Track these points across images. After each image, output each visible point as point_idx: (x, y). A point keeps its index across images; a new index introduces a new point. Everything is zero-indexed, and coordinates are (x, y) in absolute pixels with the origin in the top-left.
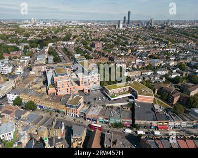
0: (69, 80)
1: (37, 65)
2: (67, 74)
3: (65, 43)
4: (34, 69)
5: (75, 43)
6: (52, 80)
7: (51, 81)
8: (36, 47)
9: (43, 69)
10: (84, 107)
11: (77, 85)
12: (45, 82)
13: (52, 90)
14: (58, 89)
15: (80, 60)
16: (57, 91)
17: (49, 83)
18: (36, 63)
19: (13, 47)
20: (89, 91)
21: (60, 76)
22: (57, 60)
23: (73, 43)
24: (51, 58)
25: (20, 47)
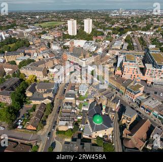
0: (136, 68)
1: (113, 49)
2: (135, 62)
3: (144, 33)
4: (110, 51)
5: (154, 34)
6: (122, 63)
7: (120, 65)
8: (117, 34)
9: (117, 53)
10: (142, 95)
11: (141, 74)
12: (115, 64)
13: (119, 72)
14: (124, 73)
15: (153, 52)
16: (122, 74)
17: (118, 65)
18: (113, 47)
19: (101, 32)
20: (152, 83)
21: (128, 62)
22: (130, 48)
23: (152, 33)
24: (126, 45)
25: (105, 33)
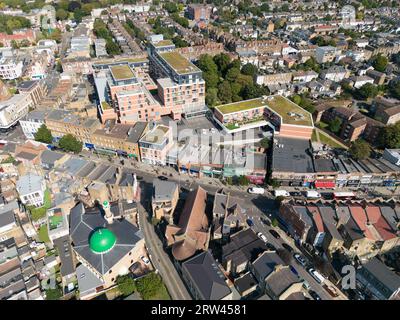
0: (142, 93)
1: (73, 61)
2: (136, 81)
3: (129, 8)
4: (67, 68)
5: (152, 9)
6: (108, 92)
7: (106, 95)
8: (66, 19)
9: (87, 69)
10: (173, 147)
11: (158, 103)
12: (94, 97)
13: (109, 113)
14: (122, 112)
15: (162, 49)
16: (119, 116)
17: (102, 98)
18: (71, 56)
19: (17, 18)
20: (183, 115)
21: (122, 85)
22: (113, 49)
23: (147, 8)
24: (101, 44)
25: (32, 20)
